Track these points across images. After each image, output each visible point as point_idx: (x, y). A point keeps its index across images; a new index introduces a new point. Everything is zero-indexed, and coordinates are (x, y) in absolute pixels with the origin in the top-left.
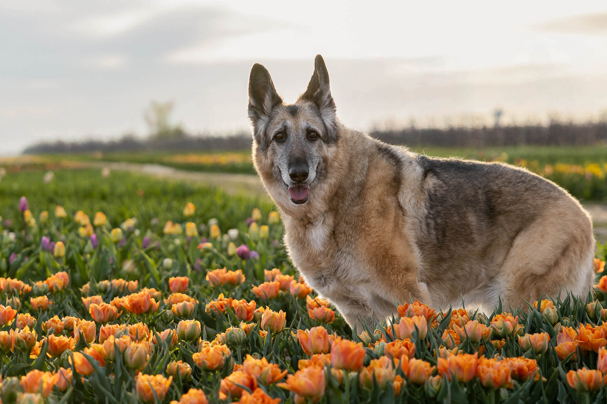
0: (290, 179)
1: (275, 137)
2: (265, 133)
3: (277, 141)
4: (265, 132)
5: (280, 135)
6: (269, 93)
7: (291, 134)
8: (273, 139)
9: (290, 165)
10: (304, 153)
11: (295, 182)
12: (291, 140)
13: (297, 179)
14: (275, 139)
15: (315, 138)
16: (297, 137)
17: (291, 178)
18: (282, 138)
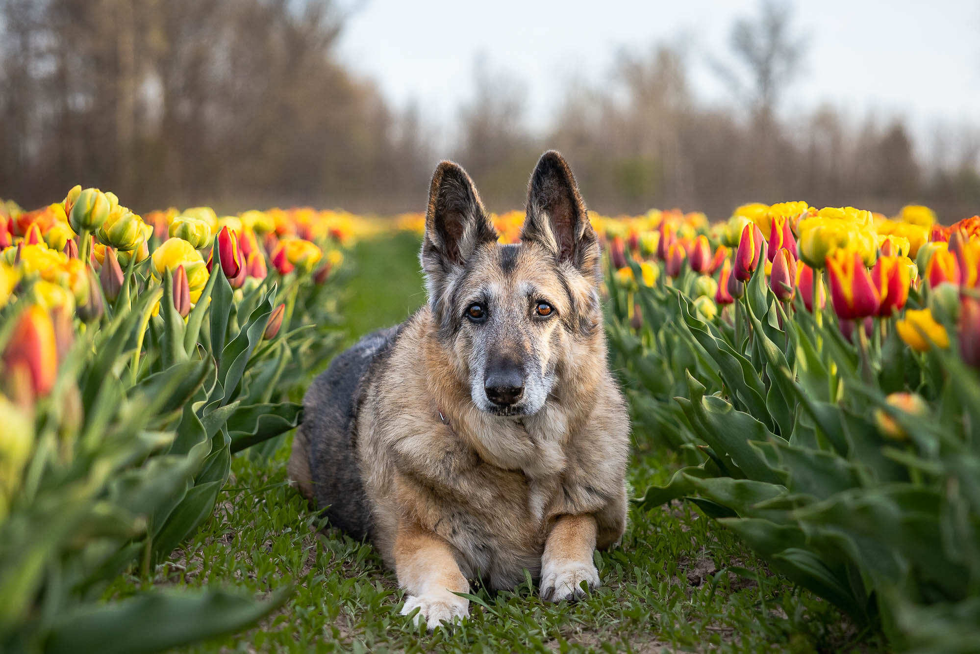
0: (486, 398)
1: (468, 310)
2: (453, 299)
3: (471, 321)
4: (454, 296)
5: (478, 308)
6: (472, 219)
7: (498, 310)
8: (464, 315)
9: (488, 371)
10: (519, 347)
11: (494, 405)
12: (497, 320)
13: (500, 400)
14: (468, 317)
15: (547, 315)
16: (508, 316)
17: (488, 397)
18: (480, 315)
